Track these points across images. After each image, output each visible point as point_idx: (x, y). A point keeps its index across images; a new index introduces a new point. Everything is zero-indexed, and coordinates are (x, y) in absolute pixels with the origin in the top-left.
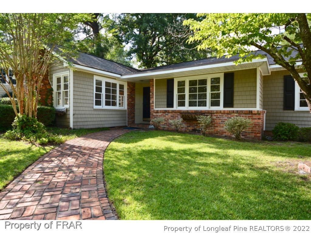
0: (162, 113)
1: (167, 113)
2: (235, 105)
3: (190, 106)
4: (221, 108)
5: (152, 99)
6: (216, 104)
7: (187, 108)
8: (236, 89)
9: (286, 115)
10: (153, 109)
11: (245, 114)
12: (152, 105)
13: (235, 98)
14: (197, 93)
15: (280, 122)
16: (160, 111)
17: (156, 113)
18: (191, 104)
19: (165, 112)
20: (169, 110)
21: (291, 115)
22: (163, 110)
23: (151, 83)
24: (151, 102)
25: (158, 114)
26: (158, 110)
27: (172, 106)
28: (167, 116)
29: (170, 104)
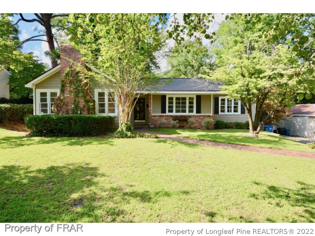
0: (158, 117)
1: (162, 117)
2: (201, 112)
3: (176, 112)
4: (194, 113)
5: (150, 108)
6: (192, 111)
7: (174, 114)
8: (202, 104)
9: (216, 116)
10: (151, 114)
11: (207, 117)
12: (150, 111)
13: (202, 109)
14: (181, 105)
15: (218, 120)
16: (157, 115)
17: (154, 117)
18: (177, 111)
19: (161, 116)
20: (164, 115)
21: (217, 116)
22: (159, 115)
23: (149, 97)
24: (149, 109)
25: (155, 118)
26: (156, 115)
27: (165, 113)
28: (162, 119)
29: (164, 111)
